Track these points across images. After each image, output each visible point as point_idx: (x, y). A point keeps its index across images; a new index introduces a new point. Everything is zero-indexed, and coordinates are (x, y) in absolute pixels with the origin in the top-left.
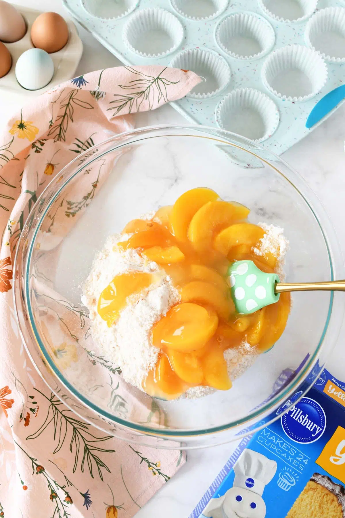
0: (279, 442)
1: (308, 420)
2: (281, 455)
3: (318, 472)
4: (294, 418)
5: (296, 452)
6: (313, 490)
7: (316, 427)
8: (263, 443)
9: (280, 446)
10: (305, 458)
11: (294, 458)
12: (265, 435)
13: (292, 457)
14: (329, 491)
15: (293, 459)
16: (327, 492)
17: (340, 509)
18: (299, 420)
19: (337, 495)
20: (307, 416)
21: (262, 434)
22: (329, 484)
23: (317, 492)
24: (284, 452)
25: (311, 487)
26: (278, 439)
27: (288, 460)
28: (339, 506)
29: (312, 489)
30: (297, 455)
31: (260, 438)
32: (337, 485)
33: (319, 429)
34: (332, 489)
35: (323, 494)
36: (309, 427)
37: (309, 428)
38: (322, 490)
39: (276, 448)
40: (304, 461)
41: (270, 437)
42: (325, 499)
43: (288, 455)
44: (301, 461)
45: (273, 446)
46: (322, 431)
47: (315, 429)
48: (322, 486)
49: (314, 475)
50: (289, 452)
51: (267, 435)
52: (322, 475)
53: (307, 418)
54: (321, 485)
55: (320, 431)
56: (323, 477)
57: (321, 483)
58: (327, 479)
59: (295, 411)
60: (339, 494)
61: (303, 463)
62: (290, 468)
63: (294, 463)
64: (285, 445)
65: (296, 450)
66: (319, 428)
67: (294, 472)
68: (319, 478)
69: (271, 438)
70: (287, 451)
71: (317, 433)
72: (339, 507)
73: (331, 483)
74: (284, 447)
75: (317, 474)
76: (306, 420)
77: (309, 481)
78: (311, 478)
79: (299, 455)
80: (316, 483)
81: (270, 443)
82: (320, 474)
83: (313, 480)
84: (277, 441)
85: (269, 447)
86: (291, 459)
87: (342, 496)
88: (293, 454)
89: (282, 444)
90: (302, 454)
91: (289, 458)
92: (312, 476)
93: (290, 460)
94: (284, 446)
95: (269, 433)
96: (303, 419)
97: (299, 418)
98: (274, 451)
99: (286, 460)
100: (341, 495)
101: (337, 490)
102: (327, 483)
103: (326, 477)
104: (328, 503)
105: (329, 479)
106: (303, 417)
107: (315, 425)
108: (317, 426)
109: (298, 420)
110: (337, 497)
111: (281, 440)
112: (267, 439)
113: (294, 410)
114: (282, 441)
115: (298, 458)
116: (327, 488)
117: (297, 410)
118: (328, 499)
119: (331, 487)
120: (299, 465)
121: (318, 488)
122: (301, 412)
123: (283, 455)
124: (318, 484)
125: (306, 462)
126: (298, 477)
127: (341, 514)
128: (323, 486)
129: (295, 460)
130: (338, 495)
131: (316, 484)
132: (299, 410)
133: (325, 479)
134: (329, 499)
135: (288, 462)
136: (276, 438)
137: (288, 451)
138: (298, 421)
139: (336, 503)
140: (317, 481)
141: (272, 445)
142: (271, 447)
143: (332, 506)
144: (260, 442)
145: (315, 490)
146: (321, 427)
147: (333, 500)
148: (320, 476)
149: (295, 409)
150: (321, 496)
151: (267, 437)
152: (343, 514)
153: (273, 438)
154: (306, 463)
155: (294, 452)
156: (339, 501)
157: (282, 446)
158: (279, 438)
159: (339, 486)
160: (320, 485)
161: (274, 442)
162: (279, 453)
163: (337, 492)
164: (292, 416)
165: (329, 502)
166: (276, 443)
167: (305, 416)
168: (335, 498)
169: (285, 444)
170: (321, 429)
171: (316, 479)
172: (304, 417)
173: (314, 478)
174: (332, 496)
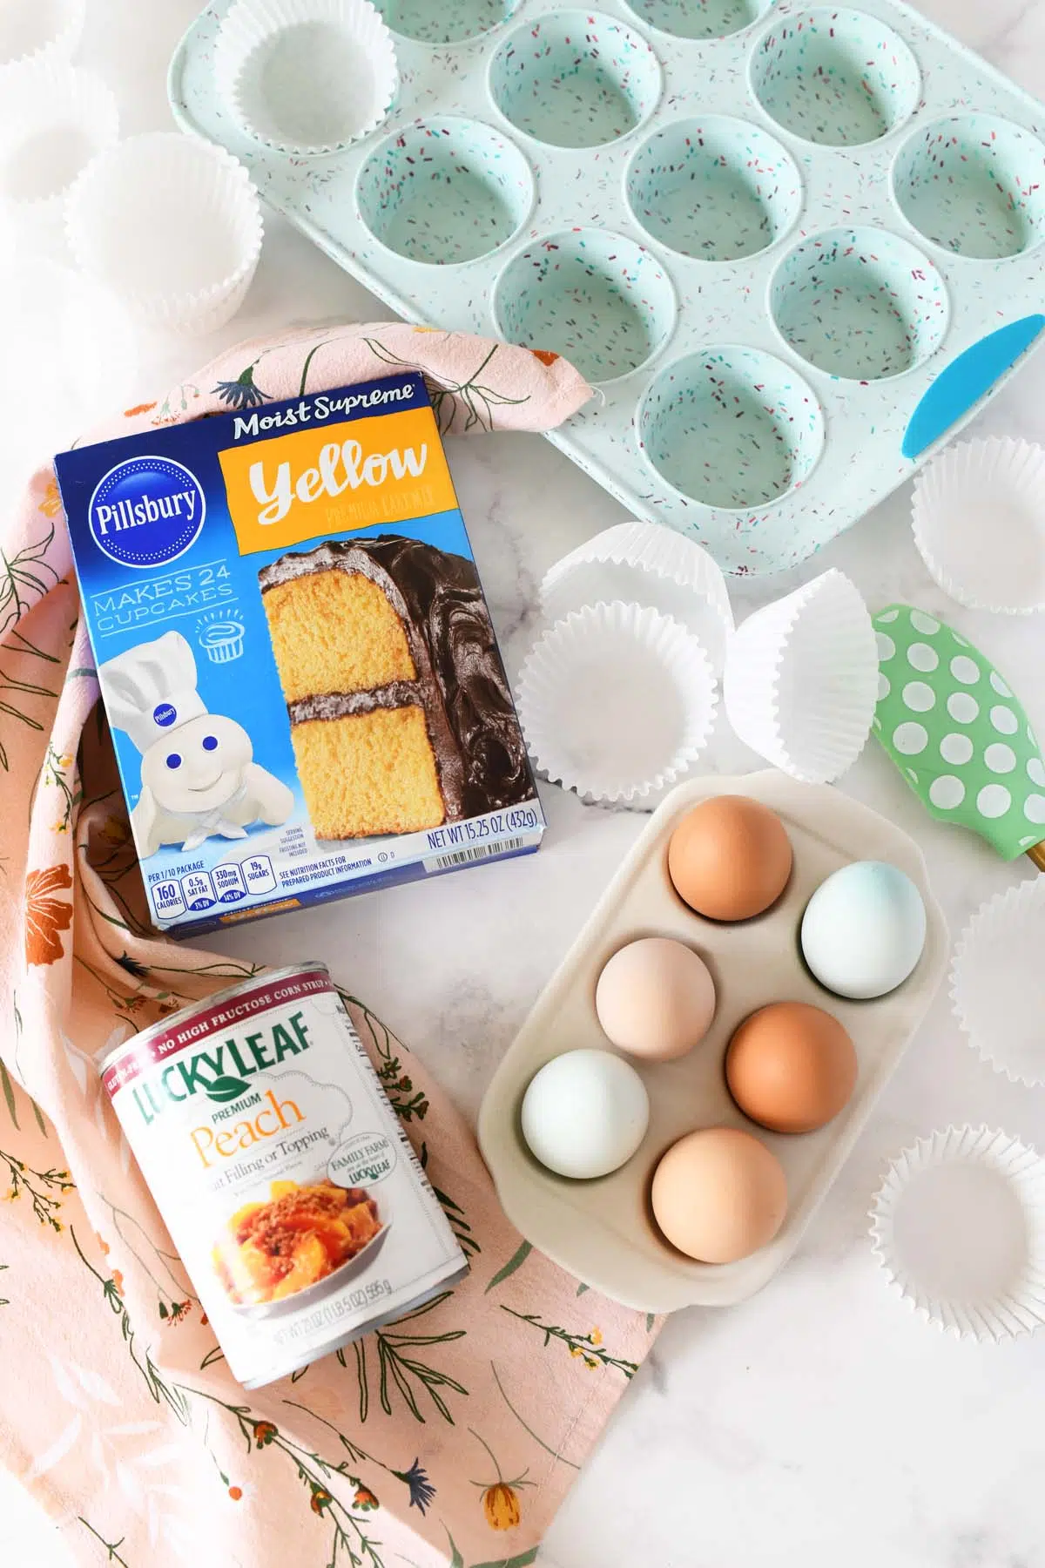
0: (142, 594)
1: (153, 503)
2: (170, 609)
3: (263, 566)
4: (126, 526)
5: (189, 577)
6: (285, 603)
7: (181, 498)
8: (118, 627)
9: (152, 598)
10: (216, 569)
11: (196, 587)
12: (105, 610)
13: (190, 593)
14: (314, 573)
15: (196, 593)
16: (312, 579)
17: (362, 582)
18: (138, 521)
19: (335, 566)
20: (145, 498)
21: (98, 615)
22: (301, 563)
23: (294, 600)
24: (167, 600)
25: (276, 602)
26: (137, 590)
27: (190, 603)
28: (356, 579)
29: (281, 603)
30: (196, 580)
31: (104, 624)
32: (317, 550)
33: (190, 495)
34: (317, 565)
35: (310, 589)
36: (167, 512)
37: (171, 514)
38: (301, 587)
39: (150, 613)
40: (219, 575)
41: (117, 604)
42: (322, 595)
43: (181, 596)
44: (213, 581)
45: (139, 613)
46: (197, 493)
47: (183, 503)
48: (293, 580)
49: (261, 580)
50: (178, 589)
51: (110, 607)
52: (275, 563)
53: (149, 501)
54: (289, 580)
55: (194, 495)
56: (280, 563)
57: (287, 578)
58: (290, 560)
59: (115, 513)
60: (336, 560)
61: (223, 580)
62: (207, 613)
63: (207, 597)
64: (159, 587)
65: (187, 573)
66: (186, 495)
67: (221, 613)
68: (276, 573)
69: (123, 602)
70: (171, 592)
71: (192, 506)
72: (359, 581)
73: (303, 559)
74: (160, 593)
75: (263, 572)
76: (152, 508)
77: (262, 596)
78: (261, 588)
79: (201, 574)
80: (279, 585)
81: (130, 612)
82: (270, 566)
83: (268, 588)
84: (139, 596)
85: (134, 622)
86: (192, 598)
87: (344, 558)
88: (187, 586)
89: (151, 591)
90: (205, 568)
91: (189, 600)
92: (261, 583)
93: (192, 601)
94: (157, 590)
95: (111, 599)
96: (144, 511)
97: (136, 517)
98: (151, 617)
99: (188, 609)
100: (342, 557)
101: (326, 556)
102: (297, 565)
103: (285, 559)
104: (332, 595)
105: (292, 555)
106: (140, 509)
107: (175, 498)
108: (180, 496)
109: (136, 522)
110: (339, 568)
111: (141, 587)
112: (117, 612)
113: (113, 515)
114: (147, 587)
115: (204, 583)
116: (306, 574)
117: (118, 509)
118: (326, 589)
119: (309, 564)
120: (217, 592)
121: (289, 590)
122: (128, 502)
123: (173, 606)
124: (284, 583)
125: (224, 573)
126: (236, 612)
127: (375, 587)
128: (296, 578)
129: (203, 592)
130: (336, 563)
131: (279, 588)
132: (121, 504)
133: (288, 562)
134: (329, 587)
135: (194, 606)
136: (130, 591)
137: (174, 589)
138: (139, 523)
139: (346, 581)
140: (277, 582)
141: (136, 611)
142: (137, 619)
143: (346, 591)
144: (111, 631)
145: (289, 598)
146: (189, 490)
147: (337, 581)
148: (273, 569)
149: (112, 511)
150: (309, 598)
151: (114, 608)
152: (378, 584)
153: (126, 599)
154: (226, 575)
155: (186, 580)
156: (348, 571)
157: (155, 595)
158: (136, 586)
159: (322, 548)
160: (288, 583)
161: (134, 602)
162: (163, 611)
163: (330, 561)
164: (118, 528)
165: (332, 590)
166: (140, 601)
167: (143, 502)
168: (338, 574)
169: (156, 585)
170: (193, 492)
171: (270, 579)
172: (141, 506)
173: (265, 583)
174: (328, 578)
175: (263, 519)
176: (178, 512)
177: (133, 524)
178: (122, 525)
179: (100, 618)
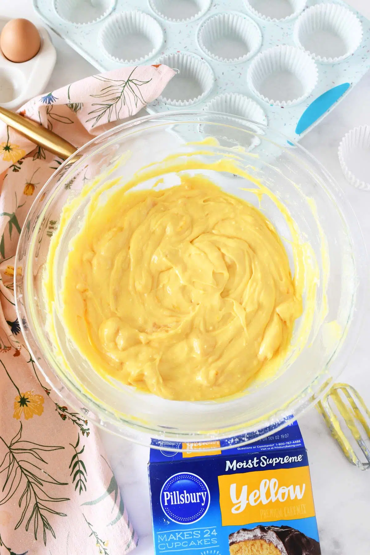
0: (179, 536)
1: (188, 495)
2: (190, 545)
3: (230, 533)
4: (175, 503)
5: (199, 532)
6: (239, 552)
7: (200, 495)
8: (167, 549)
9: (183, 539)
10: (211, 530)
11: (202, 538)
12: (162, 540)
13: (199, 539)
14: (252, 540)
15: (202, 540)
16: (251, 543)
17: (272, 547)
18: (181, 502)
19: (262, 538)
20: (185, 491)
21: (159, 542)
22: (248, 534)
23: (243, 551)
24: (189, 541)
25: (235, 551)
26: (177, 534)
27: (198, 544)
28: (270, 545)
29: (237, 551)
30: (202, 534)
31: (161, 547)
32: (255, 529)
33: (204, 494)
34: (254, 536)
35: (250, 547)
36: (193, 500)
37: (195, 501)
38: (246, 545)
39: (181, 545)
40: (212, 533)
41: (168, 539)
42: (255, 551)
43: (195, 540)
44: (209, 536)
45: (177, 544)
46: (207, 494)
47: (201, 497)
48: (243, 541)
49: (230, 539)
50: (194, 537)
51: (165, 539)
52: (237, 532)
53: (187, 494)
54: (241, 541)
55: (205, 495)
56: (238, 532)
57: (241, 540)
58: (243, 532)
59: (172, 496)
60: (262, 535)
61: (213, 536)
62: (205, 550)
63: (206, 543)
64: (186, 534)
65: (198, 530)
66: (202, 493)
67: (211, 551)
68: (236, 537)
69: (170, 538)
70: (191, 537)
71: (204, 499)
72: (271, 546)
73: (249, 532)
74: (187, 537)
75: (231, 535)
76: (187, 497)
77: (230, 547)
78: (229, 543)
79: (204, 532)
80: (237, 543)
81: (173, 543)
82: (234, 533)
83: (232, 543)
84: (177, 536)
85: (174, 548)
86: (200, 542)
87: (266, 534)
88: (198, 536)
89: (183, 535)
90: (207, 529)
91: (199, 542)
92: (229, 540)
93: (199, 543)
94: (186, 535)
95: (165, 535)
96: (184, 498)
97: (180, 500)
98: (181, 547)
99: (197, 547)
100: (265, 534)
101: (258, 532)
102: (245, 535)
103: (241, 531)
104: (259, 551)
105: (244, 530)
106: (182, 496)
107: (197, 494)
108: (200, 494)
109: (180, 502)
110: (263, 539)
111: (179, 532)
112: (167, 542)
113: (170, 497)
114: (181, 533)
115: (205, 536)
116: (249, 539)
117: (173, 495)
118: (256, 548)
119: (250, 535)
120: (211, 541)
121: (241, 546)
122: (178, 492)
123: (191, 544)
124: (239, 542)
125: (214, 533)
126: (218, 552)
127: (277, 550)
128: (245, 541)
129: (204, 540)
130: (262, 536)
131: (237, 544)
132: (174, 492)
133: (242, 533)
134: (258, 547)
135: (200, 546)
136: (174, 534)
137: (193, 537)
138: (181, 503)
139: (265, 545)
140: (236, 541)
141: (175, 543)
142: (176, 547)
143: (265, 551)
144: (164, 550)
145: (241, 550)
146: (204, 491)
147: (262, 545)
148: (235, 535)
149: (170, 495)
150: (249, 551)
151: (166, 540)
152: (279, 549)
153: (172, 537)
154: (215, 534)
155: (198, 533)
156: (267, 541)
157: (184, 537)
158: (176, 532)
159: (257, 528)
160: (241, 543)
161: (175, 539)
162: (187, 546)
163: (260, 535)
164: (172, 503)
165: (259, 549)
166: (177, 539)
167: (184, 493)
168: (262, 542)
169: (185, 533)
170: (205, 493)
171: (234, 539)
172: (183, 495)
173: (231, 541)
174: (258, 542)
175: (233, 511)
176: (198, 501)
177: (179, 503)
178: (174, 502)
179: (160, 543)
